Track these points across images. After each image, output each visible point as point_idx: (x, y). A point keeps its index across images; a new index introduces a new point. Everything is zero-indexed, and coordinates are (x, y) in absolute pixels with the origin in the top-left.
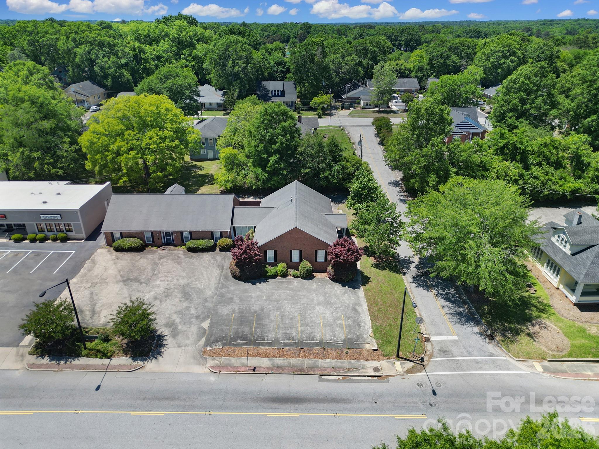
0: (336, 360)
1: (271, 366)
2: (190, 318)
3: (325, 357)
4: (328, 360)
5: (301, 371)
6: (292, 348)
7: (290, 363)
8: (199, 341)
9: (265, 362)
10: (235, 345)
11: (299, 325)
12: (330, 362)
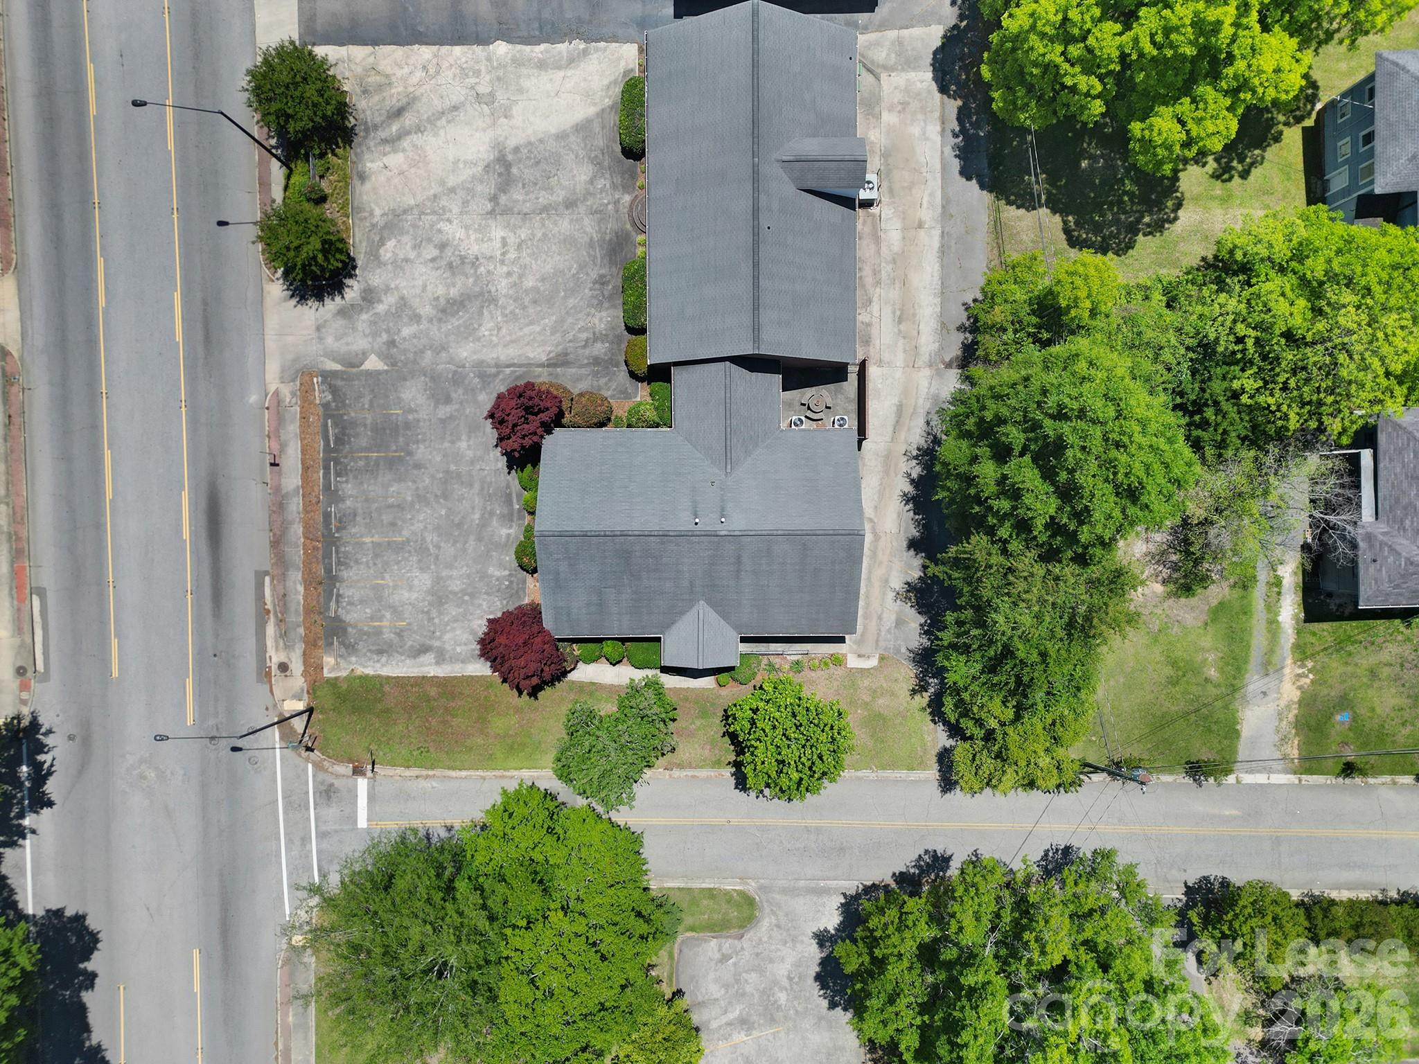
0: (302, 602)
1: (284, 492)
2: (388, 331)
3: (307, 584)
4: (301, 589)
5: (277, 543)
7: (291, 523)
8: (334, 360)
9: (292, 479)
10: (324, 426)
12: (297, 592)
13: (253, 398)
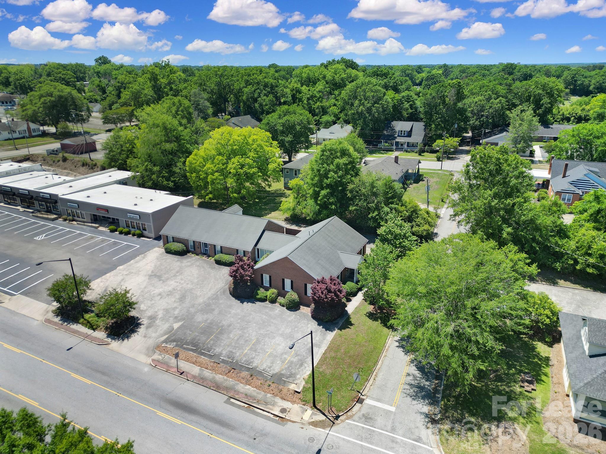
0: (255, 389)
1: (197, 375)
2: (170, 317)
3: (248, 383)
4: (248, 387)
5: (217, 387)
6: (225, 366)
7: (214, 378)
8: (162, 337)
9: (195, 370)
10: (184, 348)
11: (248, 348)
12: (249, 389)
13: (146, 369)
